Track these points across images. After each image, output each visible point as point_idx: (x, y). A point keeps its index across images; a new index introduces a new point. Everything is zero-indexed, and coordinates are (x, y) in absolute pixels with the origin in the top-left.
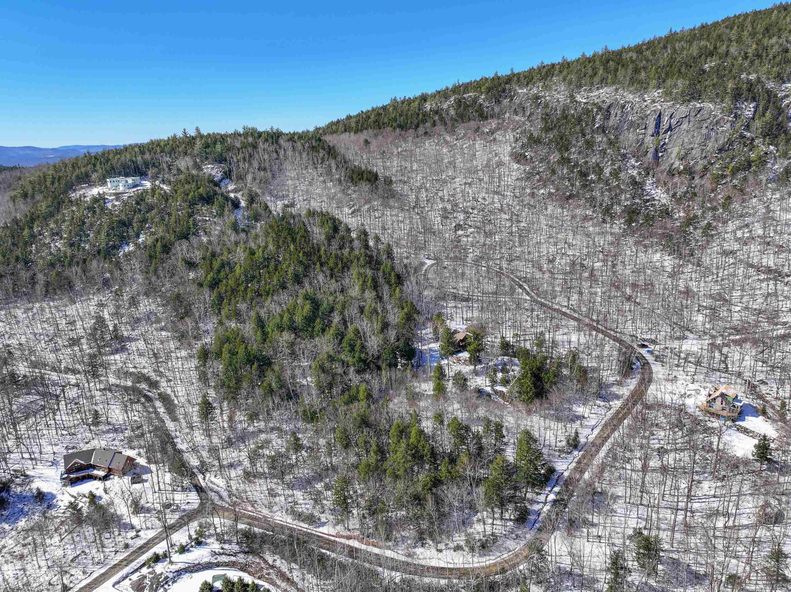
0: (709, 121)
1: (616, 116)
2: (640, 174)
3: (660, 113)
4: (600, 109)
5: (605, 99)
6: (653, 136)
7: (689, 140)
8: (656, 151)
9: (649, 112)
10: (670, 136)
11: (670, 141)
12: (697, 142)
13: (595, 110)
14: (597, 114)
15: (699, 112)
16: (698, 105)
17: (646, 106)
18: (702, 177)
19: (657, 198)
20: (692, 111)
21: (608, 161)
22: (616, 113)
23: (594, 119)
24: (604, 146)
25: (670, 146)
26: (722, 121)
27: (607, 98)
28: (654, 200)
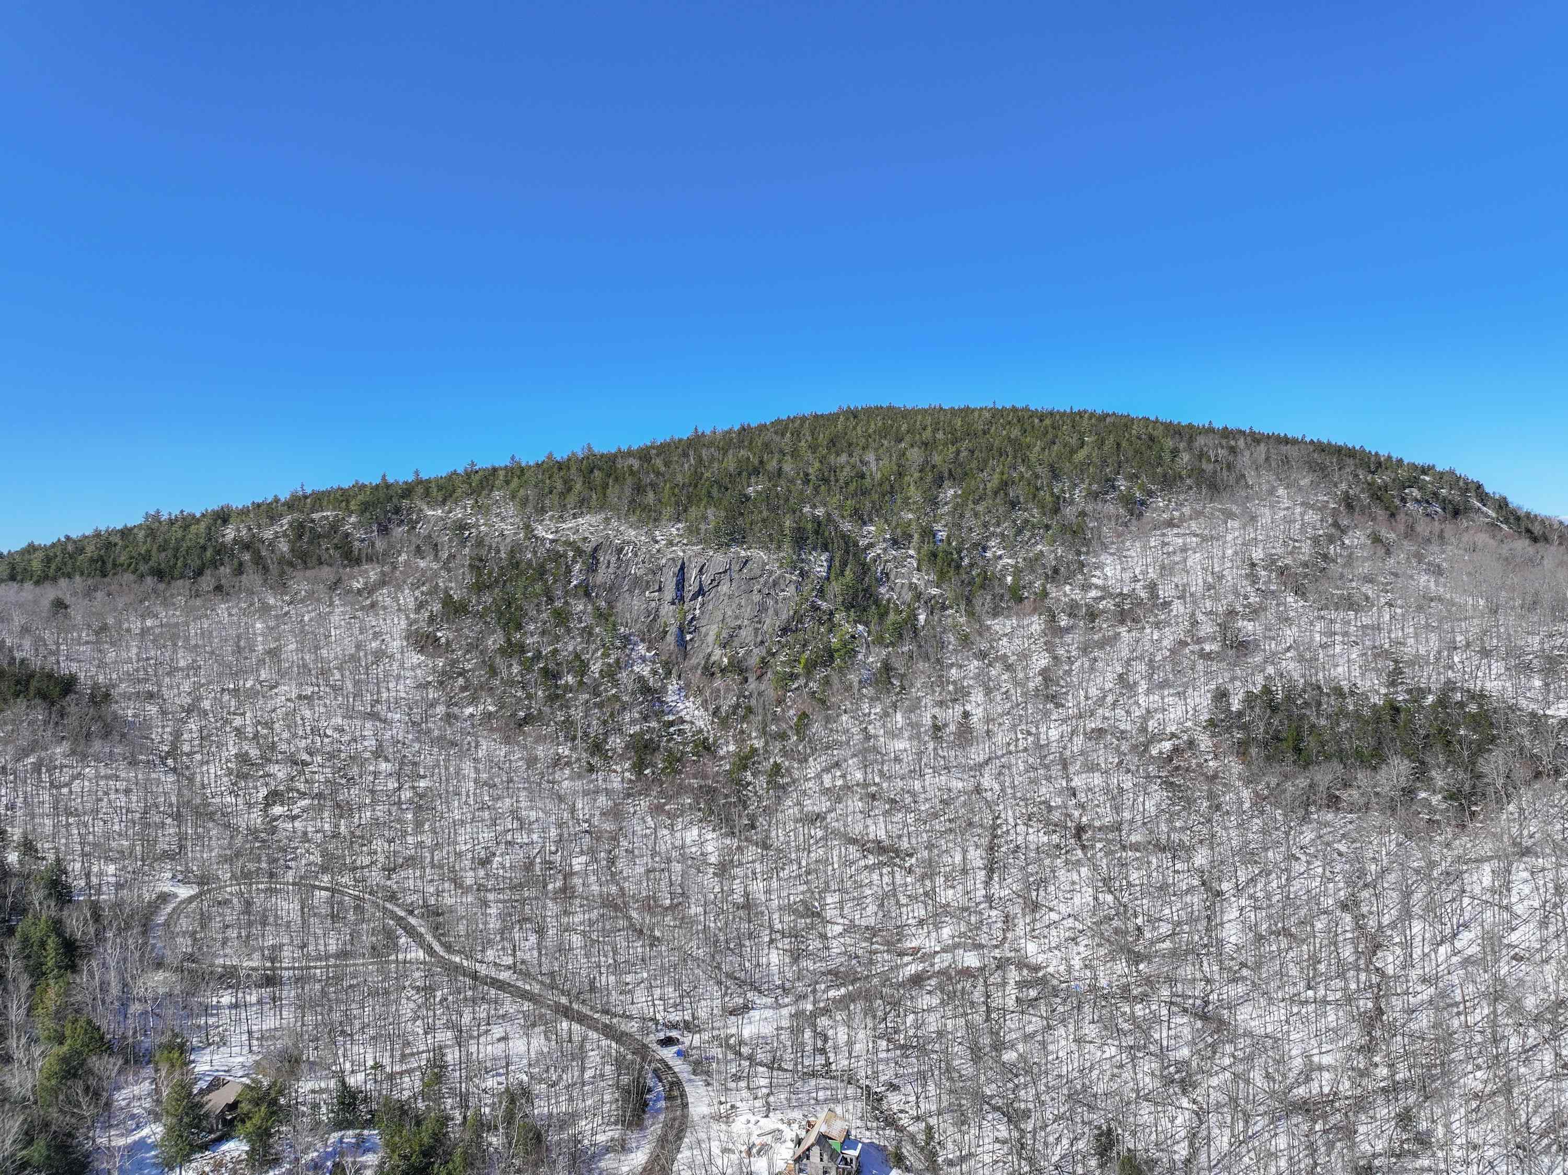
0: (762, 580)
1: (608, 567)
2: (654, 672)
3: (683, 563)
4: (579, 552)
5: (587, 534)
6: (673, 603)
7: (733, 611)
8: (681, 631)
9: (664, 561)
10: (703, 605)
11: (702, 613)
12: (746, 616)
13: (571, 554)
14: (574, 561)
15: (745, 564)
16: (743, 553)
17: (658, 551)
18: (759, 678)
19: (688, 718)
20: (733, 562)
21: (597, 650)
22: (609, 562)
23: (569, 571)
24: (588, 620)
25: (703, 622)
26: (781, 581)
27: (592, 533)
28: (683, 722)
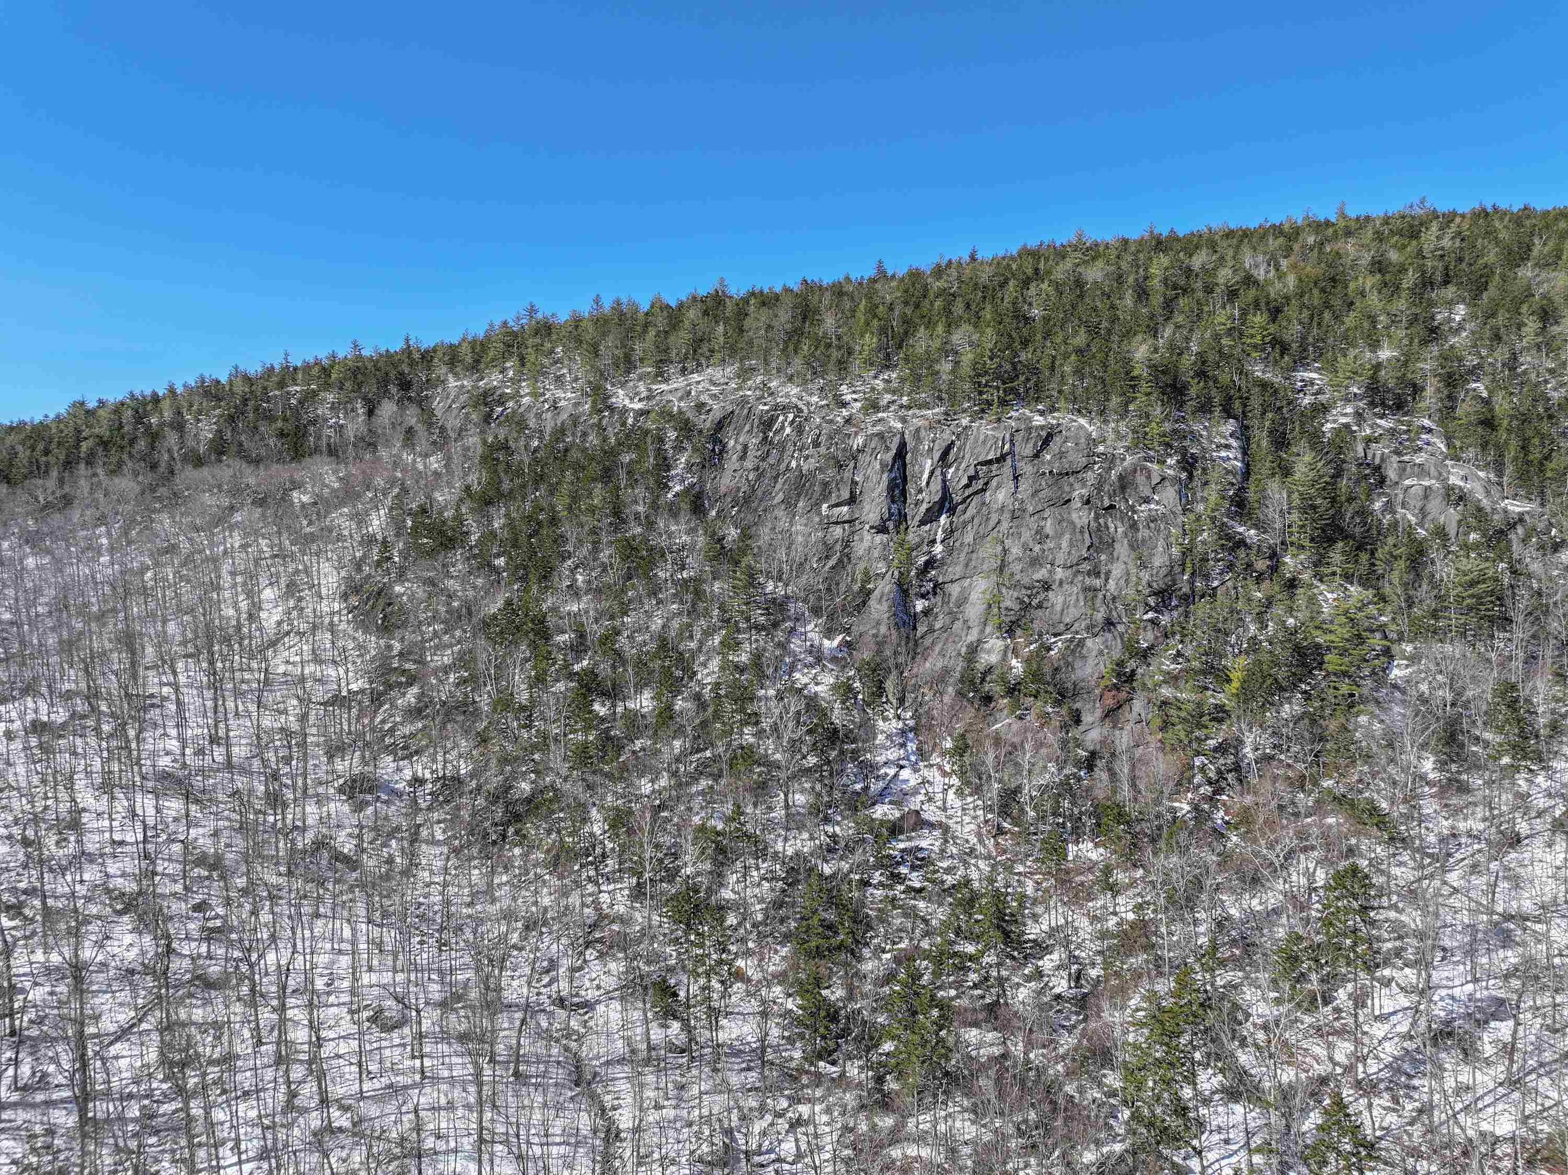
0: (1090, 477)
1: (743, 458)
2: (845, 691)
3: (903, 446)
4: (686, 428)
5: (704, 398)
6: (882, 529)
7: (1027, 548)
8: (903, 590)
9: (860, 440)
10: (950, 532)
11: (950, 551)
12: (1060, 558)
13: (672, 435)
14: (679, 449)
15: (1047, 441)
16: (1038, 420)
17: (848, 421)
18: (1111, 714)
19: (931, 813)
20: (1019, 437)
21: (708, 633)
22: (745, 447)
23: (664, 464)
24: (694, 566)
25: (955, 570)
26: (1140, 479)
27: (713, 397)
28: (919, 823)
